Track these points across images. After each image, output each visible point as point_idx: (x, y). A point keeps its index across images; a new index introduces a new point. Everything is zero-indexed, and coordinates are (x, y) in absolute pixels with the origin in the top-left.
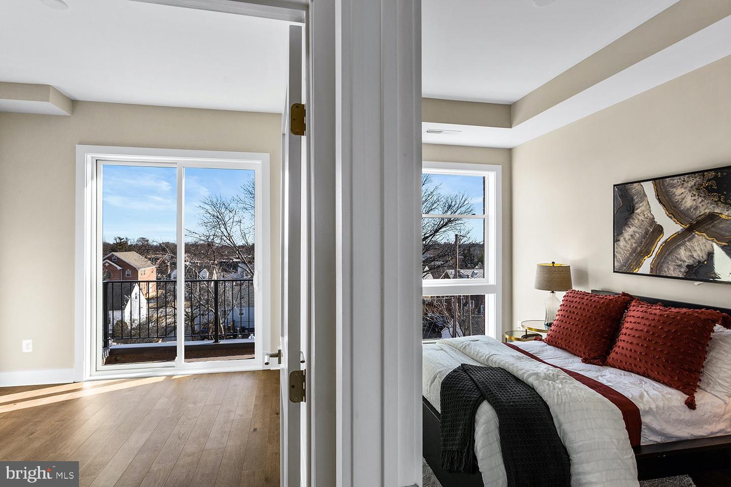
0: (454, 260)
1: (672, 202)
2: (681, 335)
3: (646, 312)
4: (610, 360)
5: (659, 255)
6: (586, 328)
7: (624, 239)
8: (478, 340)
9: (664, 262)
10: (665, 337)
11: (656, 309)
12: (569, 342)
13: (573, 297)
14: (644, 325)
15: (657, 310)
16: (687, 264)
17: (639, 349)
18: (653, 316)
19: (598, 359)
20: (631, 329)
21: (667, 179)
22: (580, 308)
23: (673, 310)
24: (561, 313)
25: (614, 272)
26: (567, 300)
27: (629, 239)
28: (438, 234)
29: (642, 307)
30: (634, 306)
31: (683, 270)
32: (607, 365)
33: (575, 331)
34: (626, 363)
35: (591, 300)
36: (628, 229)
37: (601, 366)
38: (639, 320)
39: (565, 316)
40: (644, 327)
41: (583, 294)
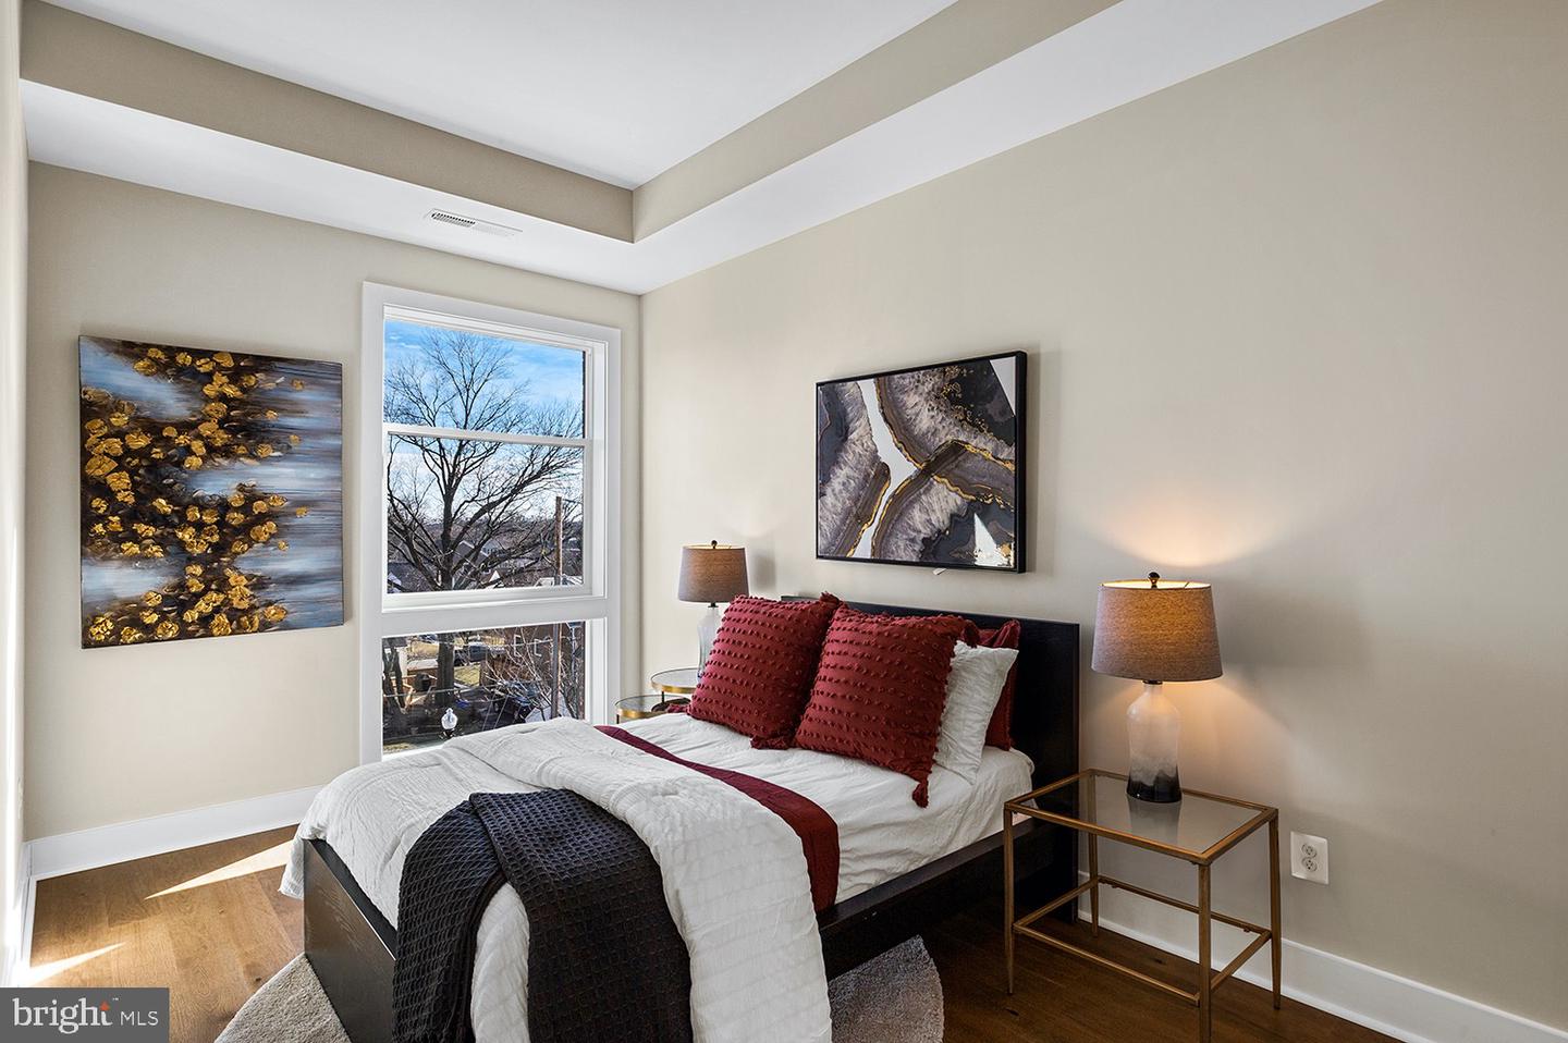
0: (554, 554)
1: (902, 418)
2: (908, 669)
3: (856, 630)
4: (799, 737)
5: (882, 522)
6: (760, 674)
7: (833, 490)
8: (534, 730)
9: (890, 534)
10: (886, 676)
11: (872, 622)
12: (731, 706)
13: (741, 610)
14: (854, 655)
15: (873, 625)
16: (922, 536)
17: (846, 707)
18: (867, 636)
19: (781, 735)
20: (834, 667)
21: (896, 376)
22: (752, 632)
23: (899, 621)
24: (717, 647)
25: (818, 557)
26: (729, 619)
27: (841, 492)
28: (519, 496)
29: (850, 620)
30: (838, 619)
31: (917, 548)
32: (795, 747)
33: (742, 683)
34: (826, 738)
35: (770, 614)
36: (838, 471)
37: (785, 749)
38: (845, 648)
39: (724, 652)
40: (854, 660)
41: (759, 604)
